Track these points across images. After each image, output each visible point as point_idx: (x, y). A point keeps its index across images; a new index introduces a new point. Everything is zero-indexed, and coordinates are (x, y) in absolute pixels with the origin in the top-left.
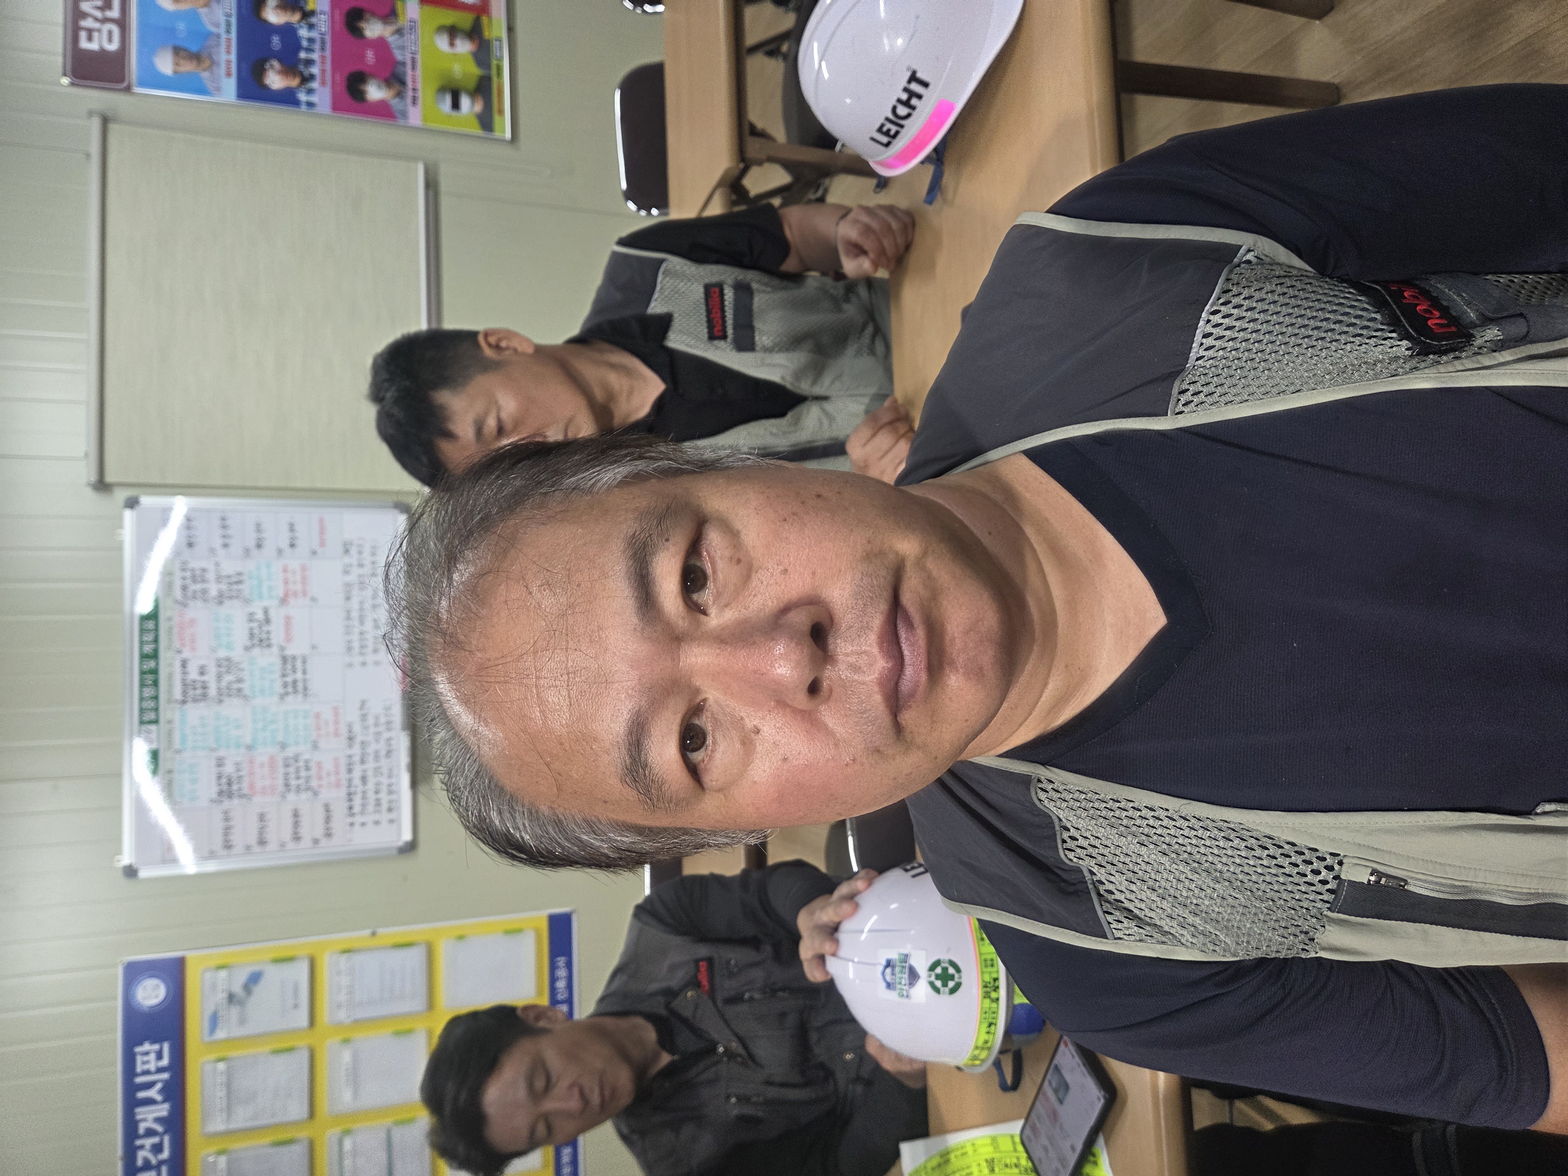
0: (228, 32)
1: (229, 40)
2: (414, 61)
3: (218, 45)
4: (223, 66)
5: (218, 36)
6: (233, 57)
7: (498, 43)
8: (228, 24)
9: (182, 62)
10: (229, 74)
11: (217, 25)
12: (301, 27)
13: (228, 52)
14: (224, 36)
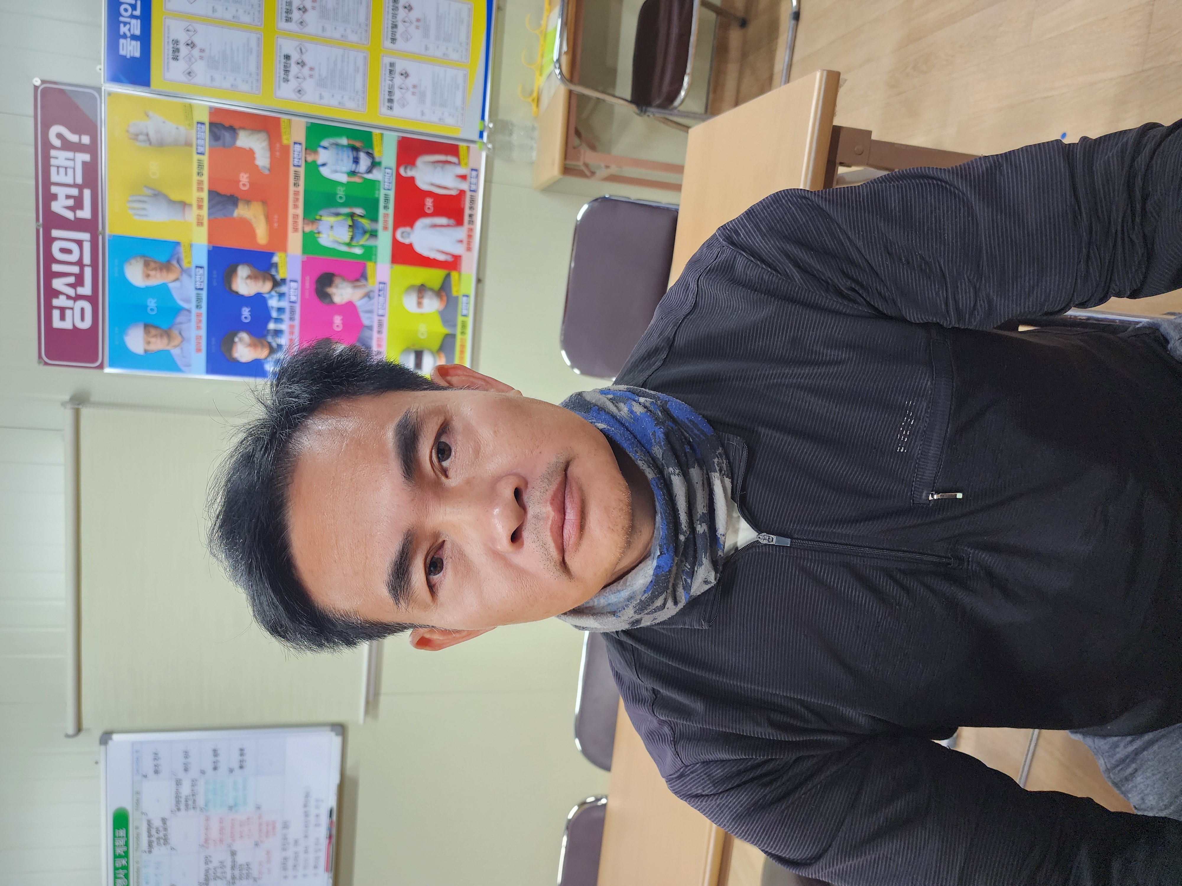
0: (198, 307)
1: (199, 315)
2: (380, 325)
3: (190, 320)
4: (193, 341)
5: (189, 311)
6: (203, 332)
7: (465, 299)
8: (199, 299)
9: (153, 340)
10: (199, 350)
11: (188, 301)
12: (271, 297)
13: (199, 328)
14: (194, 311)
